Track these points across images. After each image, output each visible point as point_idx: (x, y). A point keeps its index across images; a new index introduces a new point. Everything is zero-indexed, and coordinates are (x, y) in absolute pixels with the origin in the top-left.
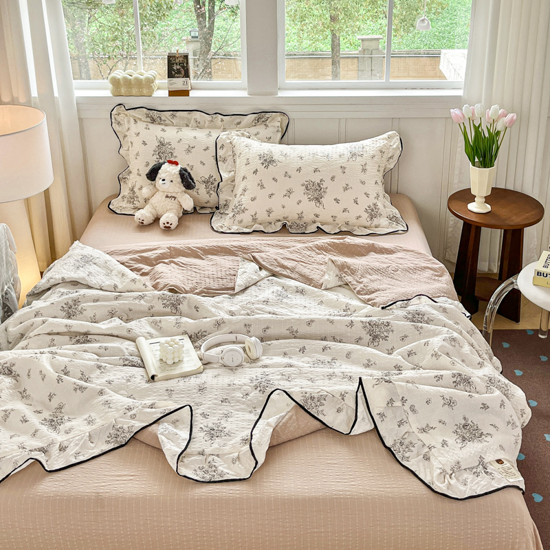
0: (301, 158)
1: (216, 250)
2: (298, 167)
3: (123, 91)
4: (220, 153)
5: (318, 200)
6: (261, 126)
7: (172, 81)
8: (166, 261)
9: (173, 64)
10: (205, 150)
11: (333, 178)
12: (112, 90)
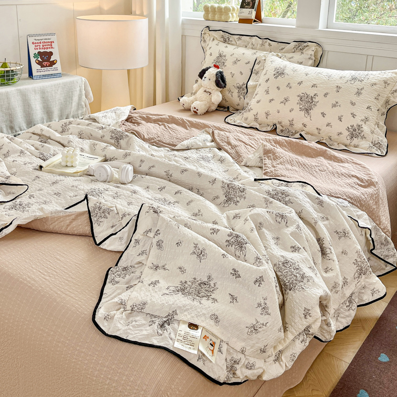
2: (300, 81)
3: (210, 16)
4: (256, 67)
5: (307, 111)
6: (298, 53)
7: (242, 11)
8: (160, 123)
10: (247, 63)
11: (326, 95)
12: (204, 15)
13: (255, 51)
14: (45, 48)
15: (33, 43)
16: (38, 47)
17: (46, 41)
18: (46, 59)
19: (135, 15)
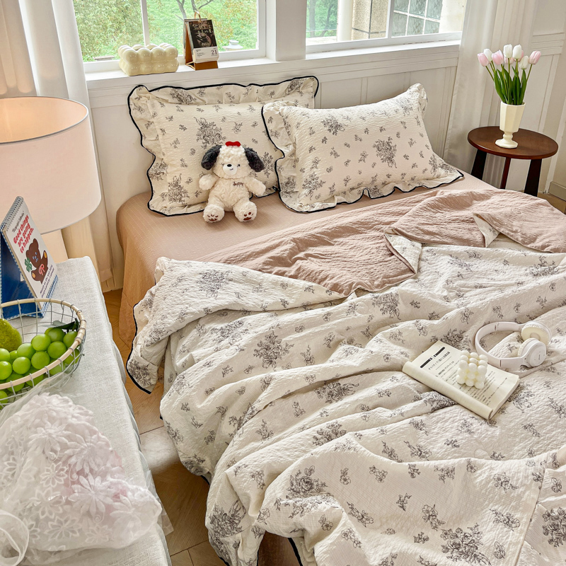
0: (363, 119)
1: (340, 232)
2: (365, 128)
3: (143, 68)
4: (270, 127)
6: (296, 94)
7: (199, 52)
9: (197, 31)
10: (254, 126)
14: (27, 239)
15: (15, 241)
16: (22, 244)
18: (37, 260)
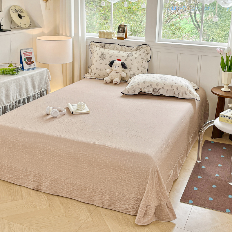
12: (99, 36)
13: (119, 51)
14: (29, 55)
15: (23, 53)
16: (26, 55)
17: (29, 52)
18: (29, 61)
19: (62, 35)
